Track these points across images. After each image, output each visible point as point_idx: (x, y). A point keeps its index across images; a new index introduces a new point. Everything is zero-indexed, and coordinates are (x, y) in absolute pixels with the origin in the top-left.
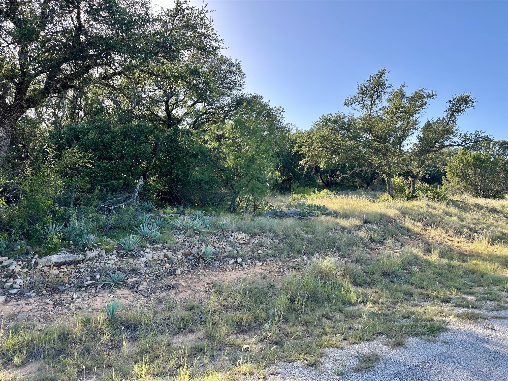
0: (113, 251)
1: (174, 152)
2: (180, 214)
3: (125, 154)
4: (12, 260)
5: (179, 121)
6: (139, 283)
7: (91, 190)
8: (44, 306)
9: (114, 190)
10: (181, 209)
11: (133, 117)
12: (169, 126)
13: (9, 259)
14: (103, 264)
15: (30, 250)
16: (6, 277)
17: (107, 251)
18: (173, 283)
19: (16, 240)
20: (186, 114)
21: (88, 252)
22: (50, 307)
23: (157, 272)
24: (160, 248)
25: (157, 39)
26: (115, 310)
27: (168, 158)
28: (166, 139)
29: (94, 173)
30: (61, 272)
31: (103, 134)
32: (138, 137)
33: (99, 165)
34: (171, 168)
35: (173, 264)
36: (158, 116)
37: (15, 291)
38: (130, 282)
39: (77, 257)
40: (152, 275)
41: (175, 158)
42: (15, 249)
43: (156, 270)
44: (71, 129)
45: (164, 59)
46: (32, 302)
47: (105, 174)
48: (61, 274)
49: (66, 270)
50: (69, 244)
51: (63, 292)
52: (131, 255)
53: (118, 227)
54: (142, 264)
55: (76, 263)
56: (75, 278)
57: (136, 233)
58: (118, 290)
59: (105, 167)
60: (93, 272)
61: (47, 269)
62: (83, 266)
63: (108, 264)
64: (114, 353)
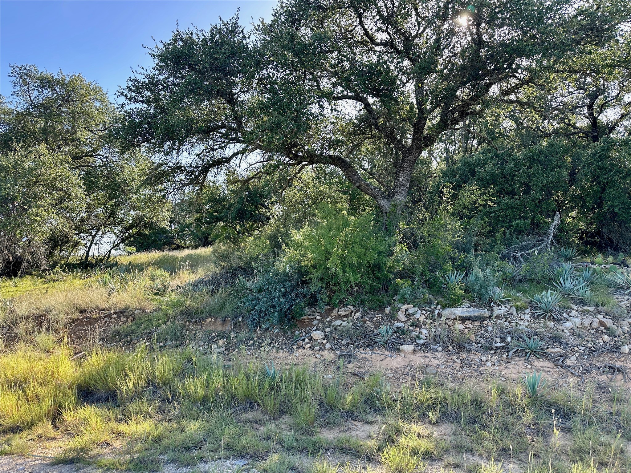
0: (526, 309)
1: (605, 174)
2: (619, 264)
3: (533, 185)
4: (416, 309)
5: (611, 128)
6: (565, 356)
7: (491, 234)
8: (451, 364)
9: (520, 232)
10: (620, 257)
11: (541, 136)
12: (595, 139)
13: (414, 307)
14: (514, 324)
15: (433, 299)
16: (412, 325)
17: (518, 309)
18: (618, 364)
19: (418, 288)
20: (623, 116)
21: (495, 308)
22: (457, 366)
23: (590, 345)
24: (592, 312)
25: (580, 21)
26: (536, 386)
27: (596, 185)
28: (592, 158)
29: (494, 212)
30: (466, 328)
31: (502, 164)
32: (550, 161)
33: (500, 202)
34: (601, 197)
35: (615, 337)
36: (575, 128)
37: (421, 342)
38: (552, 352)
39: (483, 313)
40: (583, 348)
41: (607, 183)
42: (419, 298)
43: (588, 341)
44: (465, 163)
45: (591, 45)
46: (439, 356)
47: (507, 213)
48: (466, 331)
49: (471, 326)
50: (473, 297)
51: (470, 351)
52: (550, 317)
53: (529, 279)
54: (566, 331)
55: (482, 319)
56: (482, 336)
57: (554, 288)
58: (535, 360)
59: (507, 204)
60: (503, 332)
61: (451, 322)
62: (490, 324)
63: (520, 325)
64: (540, 440)
